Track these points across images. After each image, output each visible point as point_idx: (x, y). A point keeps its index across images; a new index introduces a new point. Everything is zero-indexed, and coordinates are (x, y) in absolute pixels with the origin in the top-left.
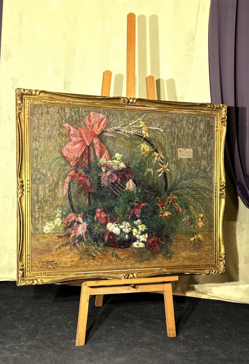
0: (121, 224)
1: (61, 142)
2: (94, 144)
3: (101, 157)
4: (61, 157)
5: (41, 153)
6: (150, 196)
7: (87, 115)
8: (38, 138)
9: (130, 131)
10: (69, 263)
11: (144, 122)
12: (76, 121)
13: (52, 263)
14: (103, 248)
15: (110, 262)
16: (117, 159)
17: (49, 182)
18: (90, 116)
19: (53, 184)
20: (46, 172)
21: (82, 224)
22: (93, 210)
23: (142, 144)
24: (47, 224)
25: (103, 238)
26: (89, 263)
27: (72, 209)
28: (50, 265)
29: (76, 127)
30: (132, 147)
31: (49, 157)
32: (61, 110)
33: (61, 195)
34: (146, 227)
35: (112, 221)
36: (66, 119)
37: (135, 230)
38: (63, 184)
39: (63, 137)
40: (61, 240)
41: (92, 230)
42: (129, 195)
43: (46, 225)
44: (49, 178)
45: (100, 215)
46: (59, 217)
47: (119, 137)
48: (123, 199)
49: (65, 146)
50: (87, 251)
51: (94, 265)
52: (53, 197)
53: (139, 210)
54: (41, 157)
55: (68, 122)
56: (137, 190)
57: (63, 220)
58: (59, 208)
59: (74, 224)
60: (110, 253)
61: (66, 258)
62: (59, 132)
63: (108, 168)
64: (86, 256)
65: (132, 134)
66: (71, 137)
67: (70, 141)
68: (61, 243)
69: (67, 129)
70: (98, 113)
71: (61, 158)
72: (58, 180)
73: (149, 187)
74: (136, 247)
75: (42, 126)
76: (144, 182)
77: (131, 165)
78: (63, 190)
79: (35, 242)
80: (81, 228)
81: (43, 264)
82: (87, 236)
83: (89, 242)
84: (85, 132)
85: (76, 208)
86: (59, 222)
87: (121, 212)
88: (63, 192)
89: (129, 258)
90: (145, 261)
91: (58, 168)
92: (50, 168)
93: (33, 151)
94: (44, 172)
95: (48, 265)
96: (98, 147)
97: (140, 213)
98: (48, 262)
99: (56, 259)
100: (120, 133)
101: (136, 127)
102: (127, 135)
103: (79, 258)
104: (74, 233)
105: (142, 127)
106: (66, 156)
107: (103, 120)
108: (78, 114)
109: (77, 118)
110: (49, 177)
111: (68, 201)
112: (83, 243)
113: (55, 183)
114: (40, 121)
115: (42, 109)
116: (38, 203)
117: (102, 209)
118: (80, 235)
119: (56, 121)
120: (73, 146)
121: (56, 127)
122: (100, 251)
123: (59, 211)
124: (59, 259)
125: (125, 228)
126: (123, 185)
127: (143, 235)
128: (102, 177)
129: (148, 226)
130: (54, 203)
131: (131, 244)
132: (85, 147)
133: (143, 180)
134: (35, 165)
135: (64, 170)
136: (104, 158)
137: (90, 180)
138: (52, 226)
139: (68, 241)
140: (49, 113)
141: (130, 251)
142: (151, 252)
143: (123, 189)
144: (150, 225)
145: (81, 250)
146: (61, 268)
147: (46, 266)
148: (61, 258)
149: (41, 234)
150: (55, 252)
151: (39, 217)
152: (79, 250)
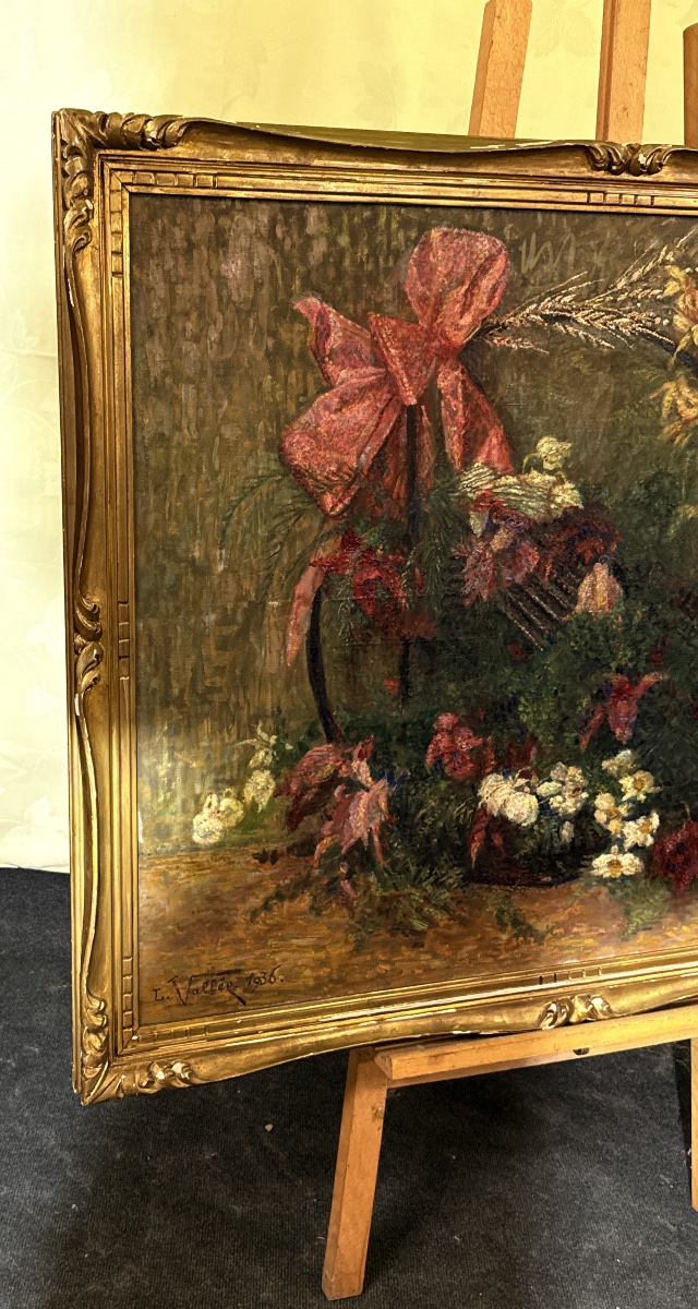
0: (545, 777)
1: (279, 395)
2: (441, 397)
3: (467, 463)
4: (278, 472)
5: (185, 459)
6: (683, 638)
7: (415, 243)
8: (168, 381)
9: (620, 317)
10: (308, 972)
11: (688, 270)
12: (357, 280)
13: (233, 978)
14: (460, 890)
15: (490, 952)
16: (547, 466)
17: (219, 604)
18: (427, 246)
19: (239, 611)
20: (207, 556)
21: (368, 791)
22: (421, 723)
23: (667, 385)
24: (210, 805)
25: (458, 847)
26: (396, 965)
27: (326, 725)
28: (221, 989)
29: (355, 311)
30: (618, 404)
31: (220, 478)
32: (286, 223)
33: (275, 661)
34: (656, 784)
35: (505, 767)
36: (309, 272)
37: (604, 801)
38: (286, 609)
39: (289, 366)
40: (271, 872)
41: (414, 815)
42: (588, 636)
43: (206, 811)
44: (220, 584)
45: (453, 741)
46: (266, 768)
47: (563, 355)
48: (559, 660)
49: (299, 413)
50: (387, 911)
51: (417, 971)
52: (238, 672)
53: (629, 705)
54: (183, 476)
55: (316, 290)
56: (628, 615)
57: (281, 781)
58: (264, 722)
59: (331, 793)
60: (491, 913)
61: (293, 951)
62: (271, 342)
63: (497, 511)
64: (384, 935)
65: (624, 336)
66: (330, 368)
67: (323, 391)
68: (272, 888)
69: (313, 322)
70: (467, 228)
71: (279, 477)
72: (263, 592)
73: (682, 596)
74: (607, 875)
75: (187, 314)
76: (663, 570)
77: (611, 495)
78: (285, 636)
79: (154, 891)
80: (362, 810)
82: (391, 845)
83: (398, 868)
84: (400, 335)
85: (341, 717)
86: (265, 789)
87: (549, 719)
88: (284, 645)
89: (573, 925)
90: (641, 935)
91: (262, 532)
92: (224, 531)
93: (146, 448)
94: (197, 554)
96: (455, 413)
97: (634, 719)
98: (213, 974)
99: (250, 959)
100: (568, 333)
101: (646, 297)
102: (603, 342)
103: (350, 948)
104: (331, 835)
105: (676, 295)
106: (303, 464)
107: (491, 266)
108: (369, 243)
109: (362, 264)
110: (220, 576)
111: (308, 688)
112: (372, 879)
113: (250, 603)
114: (179, 289)
115: (191, 220)
116: (167, 706)
117: (463, 712)
118: (360, 841)
119: (259, 285)
120: (336, 412)
121: (257, 319)
122: (445, 908)
123: (265, 736)
124: (262, 956)
125: (560, 794)
126: (566, 592)
127: (641, 820)
128: (471, 561)
129: (662, 777)
130: (241, 700)
131: (583, 863)
132: (395, 416)
133: (658, 563)
134: (151, 519)
135: (290, 539)
136: (487, 464)
137: (411, 579)
138: (232, 812)
139: (304, 873)
140: (225, 244)
141: (577, 894)
142: (668, 894)
143: (563, 610)
144: (674, 771)
145: (359, 909)
146: (270, 997)
147: (206, 992)
148: (274, 953)
149: (183, 853)
150: (247, 929)
151: (171, 773)
152: (351, 909)
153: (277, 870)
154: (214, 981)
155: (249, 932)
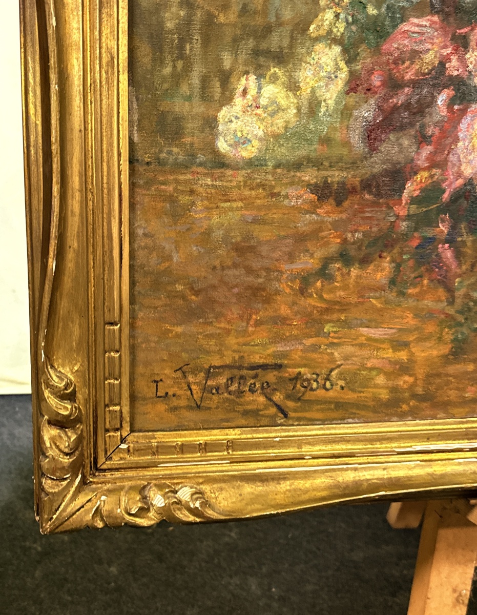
10: (381, 380)
13: (271, 376)
28: (252, 391)
40: (335, 217)
43: (238, 101)
46: (336, 41)
57: (358, 67)
59: (432, 101)
61: (361, 346)
68: (334, 243)
79: (154, 225)
81: (210, 383)
86: (331, 77)
95: (240, 393)
98: (240, 368)
99: (296, 350)
103: (445, 349)
104: (428, 169)
118: (470, 183)
124: (315, 348)
138: (280, 109)
139: (384, 225)
145: (462, 291)
146: (322, 410)
147: (230, 393)
148: (332, 345)
149: (200, 170)
150: (294, 303)
151: (185, 27)
152: (450, 290)
153: (344, 216)
154: (242, 377)
155: (296, 308)
